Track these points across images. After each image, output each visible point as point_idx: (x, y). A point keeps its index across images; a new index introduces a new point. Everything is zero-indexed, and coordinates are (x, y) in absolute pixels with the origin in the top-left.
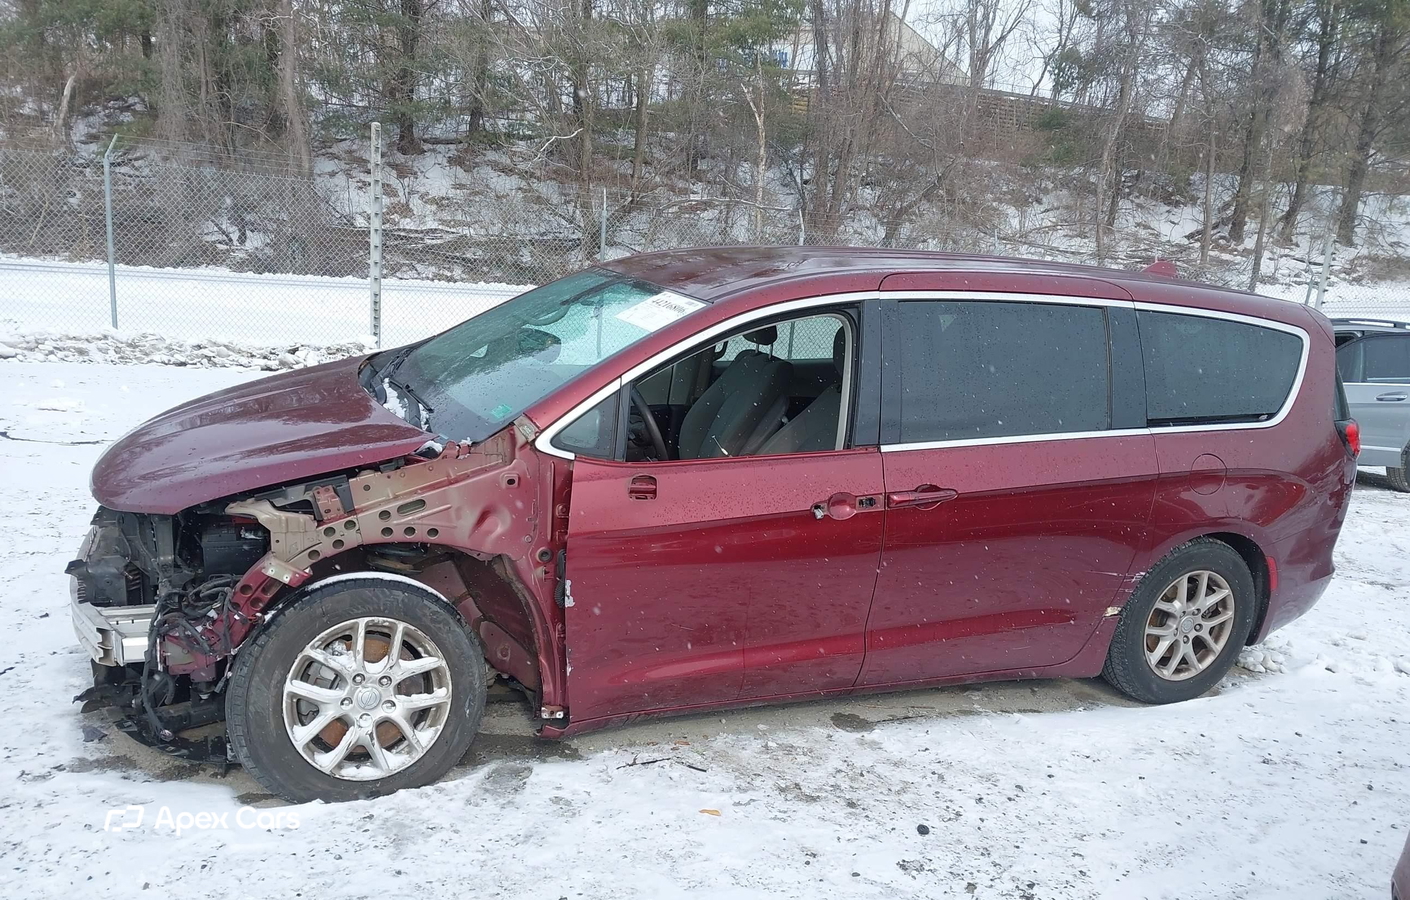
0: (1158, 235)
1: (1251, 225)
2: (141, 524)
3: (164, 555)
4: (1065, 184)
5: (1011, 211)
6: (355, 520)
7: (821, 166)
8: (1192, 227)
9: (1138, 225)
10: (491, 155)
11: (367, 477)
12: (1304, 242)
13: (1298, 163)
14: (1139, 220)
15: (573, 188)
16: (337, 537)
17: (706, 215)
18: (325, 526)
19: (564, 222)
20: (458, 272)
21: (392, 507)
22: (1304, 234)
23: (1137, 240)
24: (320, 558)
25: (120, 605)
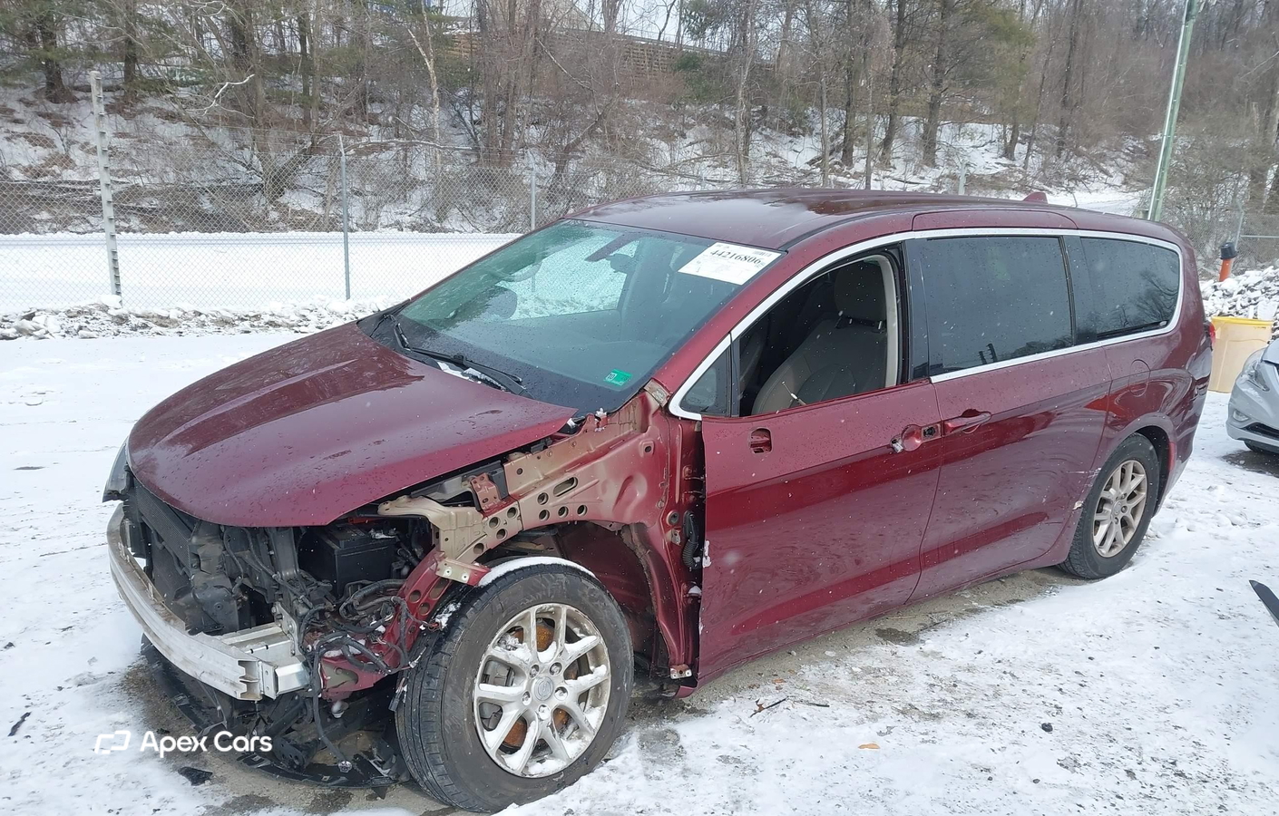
0: (785, 162)
1: (857, 152)
2: (254, 537)
3: (286, 569)
4: (703, 119)
5: (663, 145)
6: (517, 507)
7: (489, 108)
8: (812, 155)
9: (768, 154)
10: (151, 102)
11: (518, 460)
12: (899, 164)
13: (888, 98)
14: (769, 150)
15: (247, 134)
16: (500, 526)
17: (384, 156)
18: (491, 517)
19: (241, 168)
20: (135, 222)
21: (548, 488)
22: (899, 158)
23: (769, 166)
24: (485, 550)
25: (232, 629)
